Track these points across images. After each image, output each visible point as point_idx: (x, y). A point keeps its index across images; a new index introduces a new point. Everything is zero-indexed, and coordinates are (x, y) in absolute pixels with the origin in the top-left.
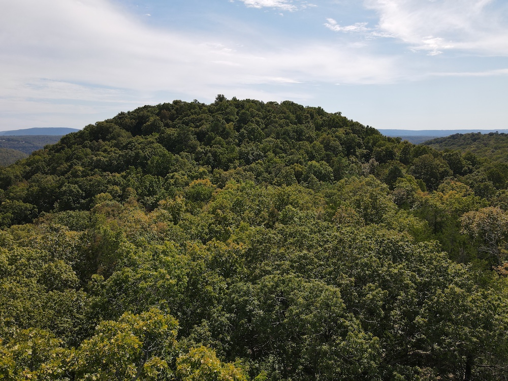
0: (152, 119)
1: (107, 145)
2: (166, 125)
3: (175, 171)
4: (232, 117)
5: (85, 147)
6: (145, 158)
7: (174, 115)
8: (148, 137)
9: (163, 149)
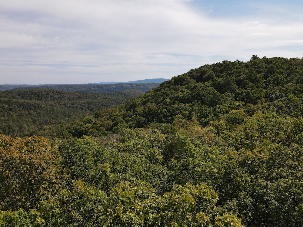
0: (209, 72)
1: (182, 88)
2: (217, 76)
3: (221, 104)
4: (262, 70)
5: (171, 89)
6: (203, 95)
7: (222, 69)
8: (206, 83)
9: (214, 91)
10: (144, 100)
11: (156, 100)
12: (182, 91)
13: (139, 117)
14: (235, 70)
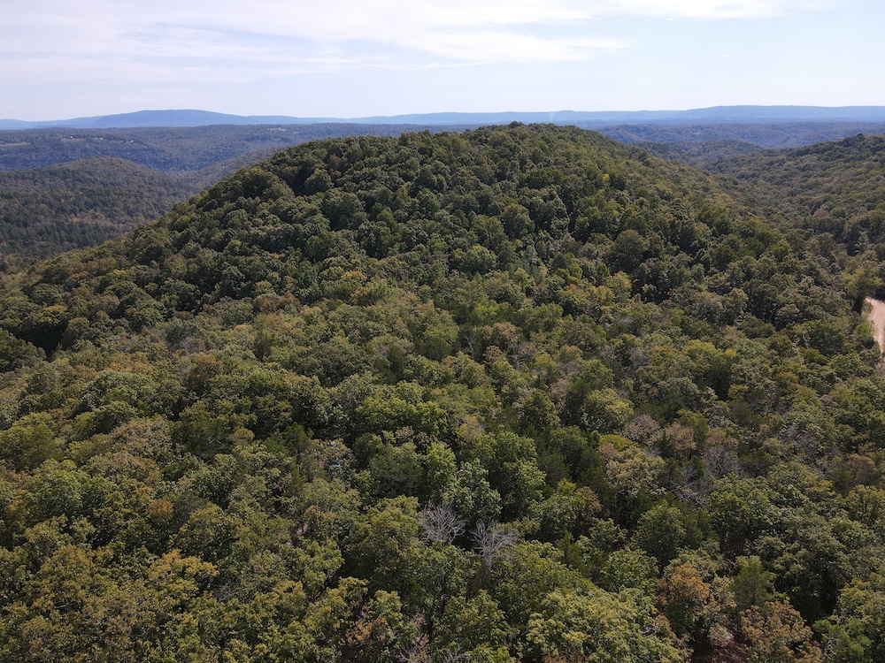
0: (317, 172)
1: (265, 208)
2: (334, 178)
3: (334, 255)
4: (412, 173)
5: (239, 206)
6: (305, 235)
7: (345, 163)
8: (311, 197)
9: (325, 223)
10: (178, 235)
11: (208, 238)
12: (263, 216)
13: (180, 283)
14: (365, 170)
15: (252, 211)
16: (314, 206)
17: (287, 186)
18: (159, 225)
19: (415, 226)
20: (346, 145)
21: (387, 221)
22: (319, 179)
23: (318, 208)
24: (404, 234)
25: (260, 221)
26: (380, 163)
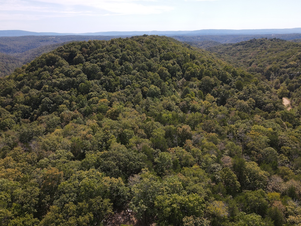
1: (57, 70)
2: (86, 58)
3: (92, 91)
4: (118, 55)
5: (45, 70)
6: (78, 83)
7: (89, 51)
8: (77, 66)
9: (85, 77)
10: (19, 83)
11: (33, 84)
12: (57, 74)
13: (22, 106)
14: (99, 54)
15: (52, 71)
16: (79, 69)
17: (66, 61)
18: (9, 78)
19: (125, 78)
20: (88, 44)
21: (113, 76)
22: (79, 58)
23: (81, 70)
24: (121, 81)
25: (55, 76)
26: (104, 51)
